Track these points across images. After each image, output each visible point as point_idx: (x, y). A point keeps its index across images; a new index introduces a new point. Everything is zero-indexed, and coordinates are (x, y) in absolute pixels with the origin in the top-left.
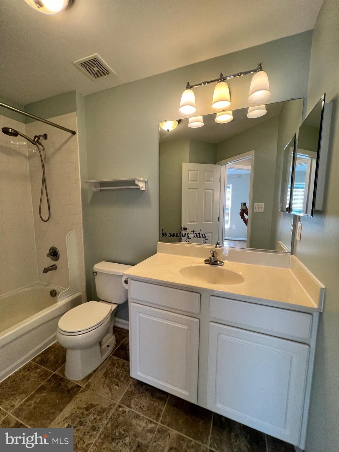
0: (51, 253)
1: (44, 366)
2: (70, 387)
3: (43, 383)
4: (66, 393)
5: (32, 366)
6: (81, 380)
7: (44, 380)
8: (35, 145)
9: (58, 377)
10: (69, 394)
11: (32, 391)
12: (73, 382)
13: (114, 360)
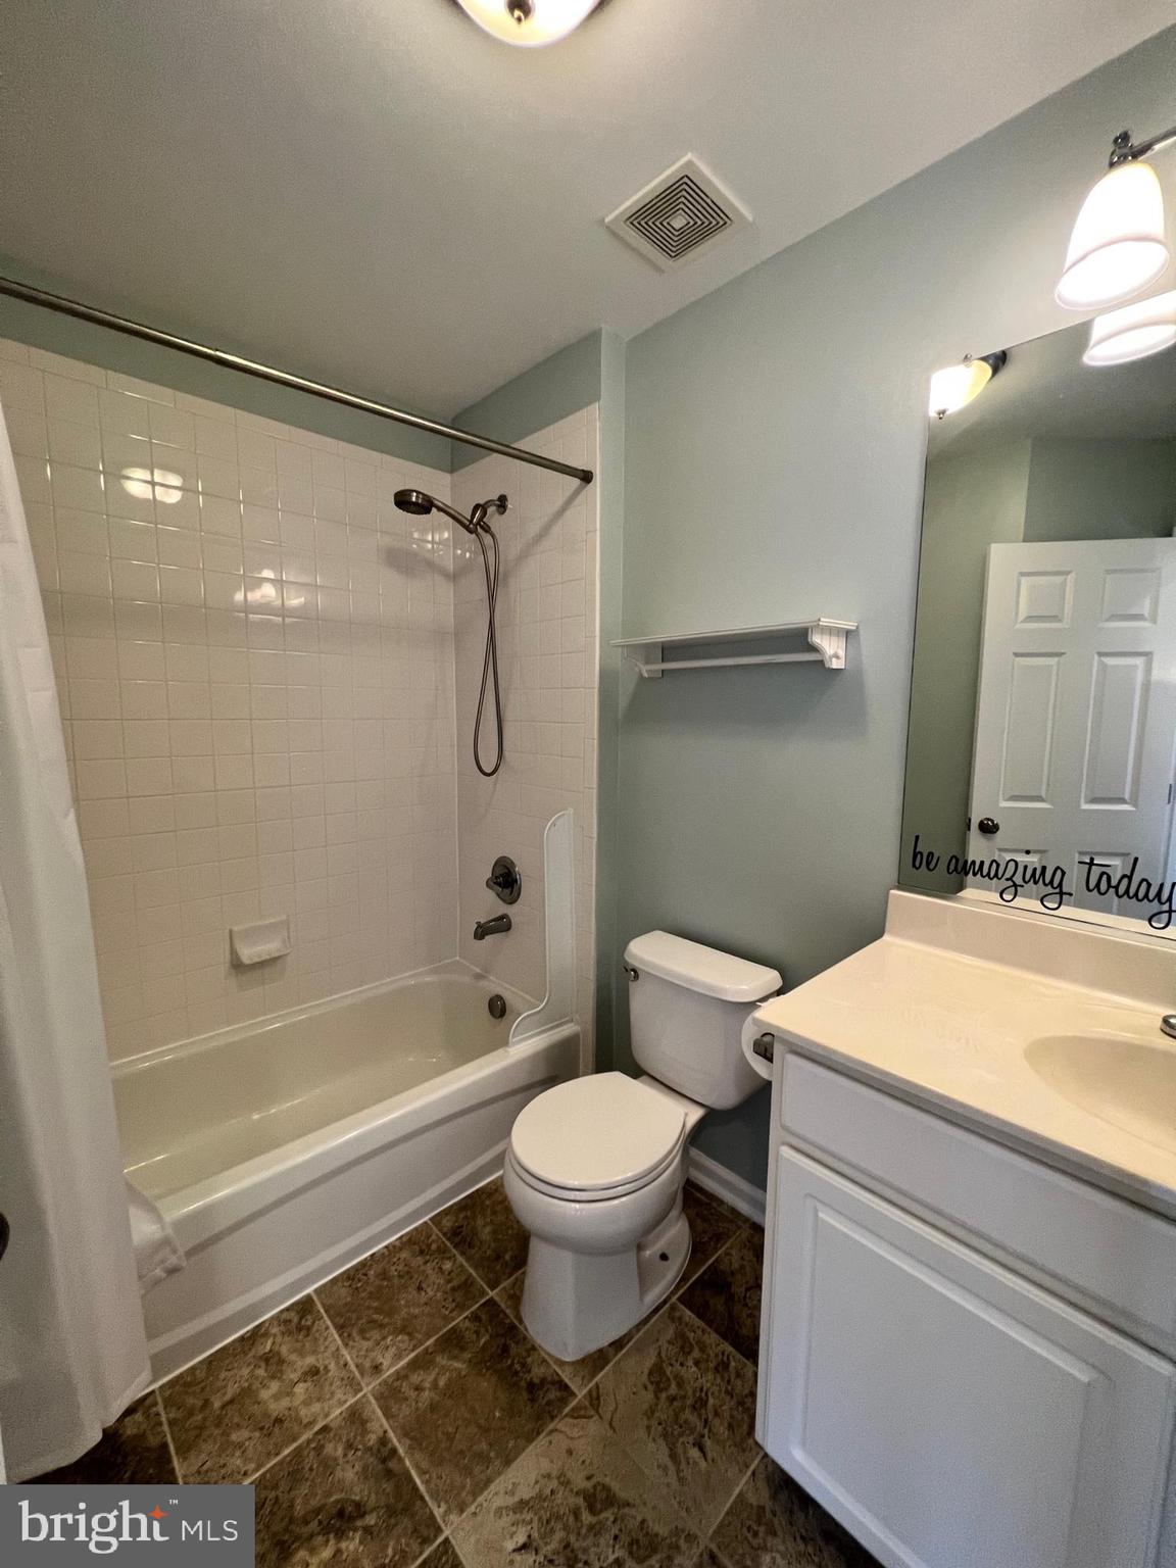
0: (497, 878)
1: (463, 1253)
2: (538, 1372)
3: (459, 1320)
4: (525, 1395)
5: (430, 1241)
6: (573, 1363)
7: (461, 1307)
8: (474, 535)
9: (501, 1316)
10: (533, 1400)
11: (429, 1337)
12: (546, 1357)
13: (687, 1325)
